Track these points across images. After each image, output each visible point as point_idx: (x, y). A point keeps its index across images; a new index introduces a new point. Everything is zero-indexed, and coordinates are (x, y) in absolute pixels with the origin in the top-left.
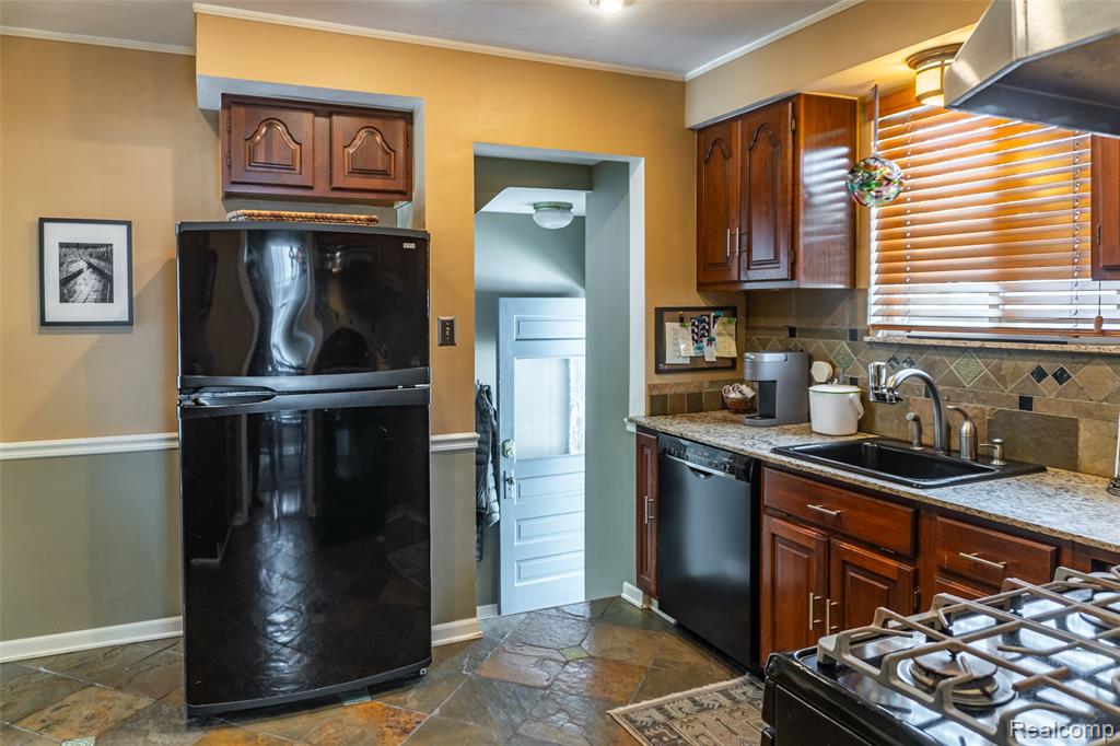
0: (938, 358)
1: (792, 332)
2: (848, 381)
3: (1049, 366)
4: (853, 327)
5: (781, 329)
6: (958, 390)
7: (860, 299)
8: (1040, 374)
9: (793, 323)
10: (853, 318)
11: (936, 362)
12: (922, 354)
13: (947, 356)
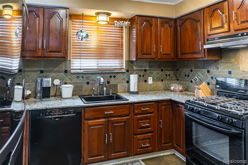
0: (90, 75)
1: (42, 72)
2: (64, 84)
3: (112, 75)
4: (66, 70)
5: (37, 71)
6: (95, 82)
7: (68, 62)
8: (111, 77)
9: (42, 69)
10: (66, 67)
11: (89, 76)
12: (85, 75)
13: (91, 75)
